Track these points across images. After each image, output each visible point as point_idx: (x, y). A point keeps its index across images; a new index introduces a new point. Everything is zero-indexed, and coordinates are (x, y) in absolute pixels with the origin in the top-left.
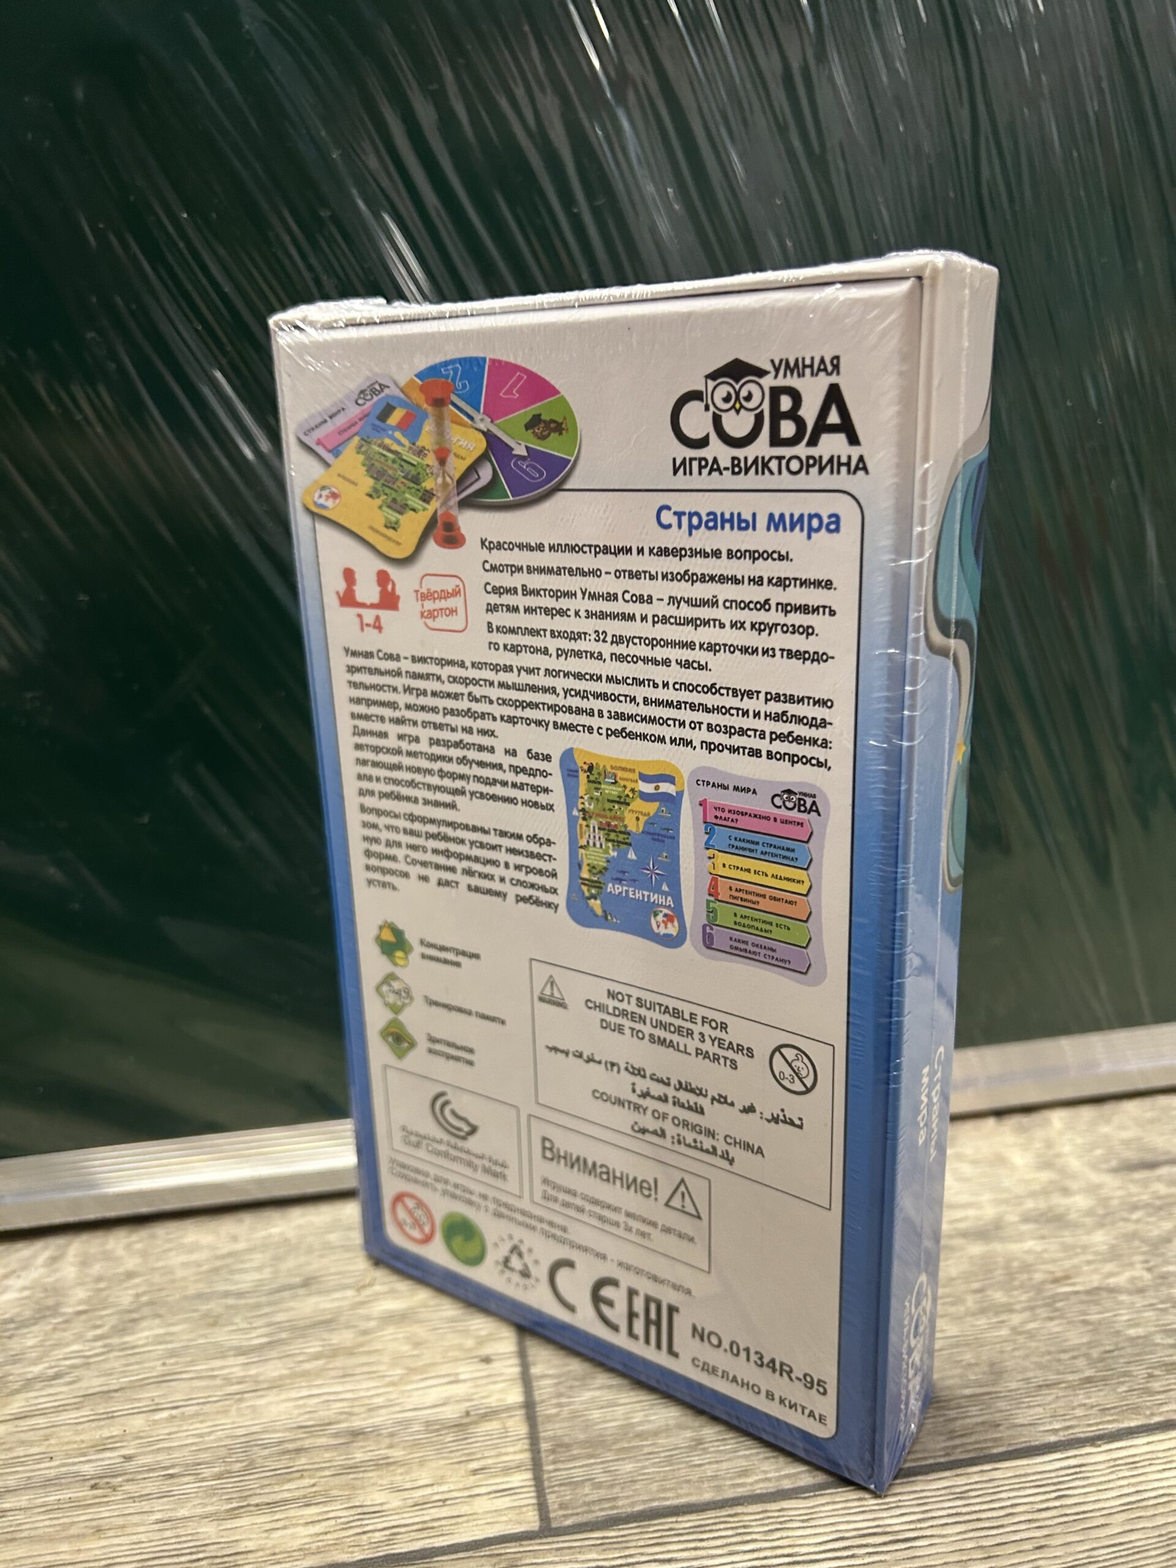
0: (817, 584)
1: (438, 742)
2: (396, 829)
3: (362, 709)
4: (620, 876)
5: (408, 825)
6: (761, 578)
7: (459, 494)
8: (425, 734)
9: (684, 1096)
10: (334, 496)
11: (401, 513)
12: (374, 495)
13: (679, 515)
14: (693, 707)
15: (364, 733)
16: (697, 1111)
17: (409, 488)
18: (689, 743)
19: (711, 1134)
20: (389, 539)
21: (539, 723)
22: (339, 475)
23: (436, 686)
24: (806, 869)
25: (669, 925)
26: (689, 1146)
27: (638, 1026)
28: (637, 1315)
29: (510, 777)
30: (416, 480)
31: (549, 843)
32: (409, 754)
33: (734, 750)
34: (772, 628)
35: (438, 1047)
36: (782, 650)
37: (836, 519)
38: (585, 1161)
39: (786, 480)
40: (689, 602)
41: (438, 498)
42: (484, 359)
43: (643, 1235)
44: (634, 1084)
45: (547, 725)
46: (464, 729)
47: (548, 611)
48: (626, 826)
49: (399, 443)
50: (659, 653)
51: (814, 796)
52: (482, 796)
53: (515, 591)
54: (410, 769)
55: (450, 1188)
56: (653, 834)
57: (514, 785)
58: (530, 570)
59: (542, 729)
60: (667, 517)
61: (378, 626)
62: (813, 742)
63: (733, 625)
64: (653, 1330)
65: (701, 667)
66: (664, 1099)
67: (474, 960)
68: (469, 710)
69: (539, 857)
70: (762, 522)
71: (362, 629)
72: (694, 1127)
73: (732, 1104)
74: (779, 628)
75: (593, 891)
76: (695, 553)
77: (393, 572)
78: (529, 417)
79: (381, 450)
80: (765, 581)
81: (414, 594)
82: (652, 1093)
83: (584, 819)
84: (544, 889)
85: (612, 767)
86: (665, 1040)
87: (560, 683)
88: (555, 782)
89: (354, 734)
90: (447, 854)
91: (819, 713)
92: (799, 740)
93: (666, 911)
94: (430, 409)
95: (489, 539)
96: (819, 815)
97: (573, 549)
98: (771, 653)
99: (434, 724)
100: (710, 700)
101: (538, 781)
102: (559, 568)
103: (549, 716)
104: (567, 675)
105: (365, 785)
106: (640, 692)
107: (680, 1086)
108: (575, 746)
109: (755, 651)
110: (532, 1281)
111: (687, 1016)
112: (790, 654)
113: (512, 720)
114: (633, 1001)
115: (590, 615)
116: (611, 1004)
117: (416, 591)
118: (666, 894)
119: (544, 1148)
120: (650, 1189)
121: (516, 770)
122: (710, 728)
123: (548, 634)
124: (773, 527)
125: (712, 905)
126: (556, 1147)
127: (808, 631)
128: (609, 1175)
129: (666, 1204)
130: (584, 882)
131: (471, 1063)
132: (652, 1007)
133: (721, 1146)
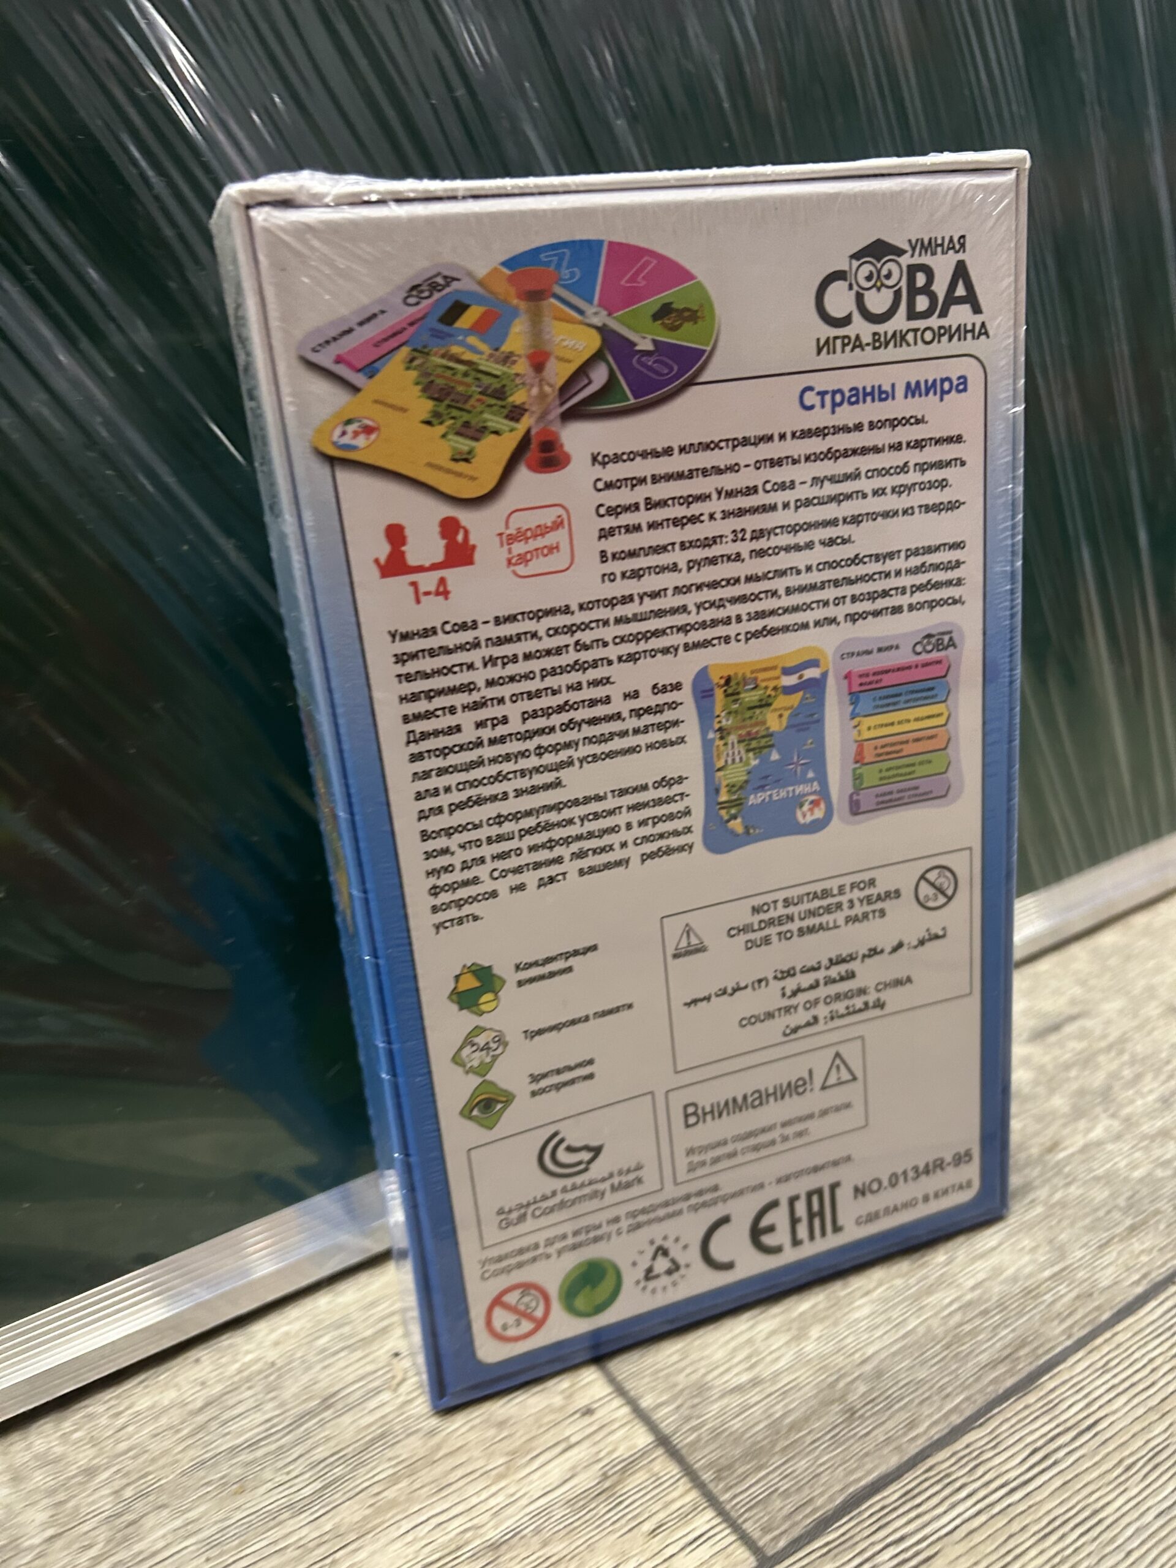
0: (950, 440)
1: (534, 715)
2: (478, 843)
3: (422, 706)
4: (762, 782)
5: (495, 831)
6: (900, 443)
7: (562, 404)
8: (514, 711)
9: (834, 972)
11: (477, 439)
12: (435, 421)
13: (822, 394)
14: (836, 583)
15: (425, 736)
16: (848, 978)
17: (490, 406)
18: (832, 621)
19: (862, 991)
20: (459, 475)
21: (665, 651)
22: (376, 402)
23: (531, 646)
24: (945, 701)
25: (815, 810)
26: (842, 1016)
27: (784, 928)
28: (799, 1220)
29: (632, 723)
30: (500, 394)
31: (680, 780)
32: (492, 742)
33: (876, 613)
34: (909, 488)
35: (543, 1083)
36: (920, 507)
37: (963, 380)
38: (735, 1100)
39: (921, 350)
40: (833, 480)
41: (532, 413)
42: (600, 243)
43: (800, 1134)
45: (676, 650)
46: (570, 688)
47: (677, 522)
48: (768, 729)
49: (473, 349)
50: (802, 538)
51: (950, 632)
52: (595, 758)
53: (636, 507)
54: (493, 760)
55: (569, 1241)
56: (798, 725)
57: (636, 731)
58: (655, 479)
59: (670, 657)
60: (810, 398)
61: (443, 590)
62: (949, 583)
63: (875, 493)
64: (817, 1222)
65: (845, 541)
66: (814, 986)
67: (589, 954)
68: (576, 662)
69: (669, 800)
70: (900, 391)
71: (418, 601)
72: (846, 996)
73: (882, 951)
74: (917, 487)
75: (733, 811)
76: (837, 430)
77: (466, 517)
78: (656, 307)
79: (444, 362)
80: (904, 446)
81: (497, 539)
82: (803, 987)
83: (722, 738)
84: (676, 833)
85: (752, 672)
86: (814, 926)
87: (691, 599)
88: (687, 710)
89: (409, 742)
90: (550, 845)
91: (954, 555)
92: (937, 585)
93: (813, 798)
94: (523, 305)
95: (604, 452)
97: (707, 447)
98: (910, 511)
99: (529, 693)
100: (853, 572)
101: (669, 715)
102: (691, 471)
103: (679, 639)
104: (699, 587)
105: (428, 803)
106: (780, 584)
107: (832, 963)
108: (709, 663)
109: (896, 513)
110: (682, 1271)
111: (835, 891)
112: (928, 509)
113: (632, 658)
114: (780, 904)
115: (726, 515)
116: (756, 919)
117: (500, 535)
118: (812, 781)
119: (686, 1116)
120: (805, 1084)
121: (637, 713)
122: (854, 599)
123: (677, 547)
124: (910, 395)
125: (858, 771)
126: (700, 1106)
127: (942, 484)
128: (761, 1098)
129: (823, 1088)
130: (723, 805)
131: (590, 1076)
132: (800, 900)
133: (871, 998)
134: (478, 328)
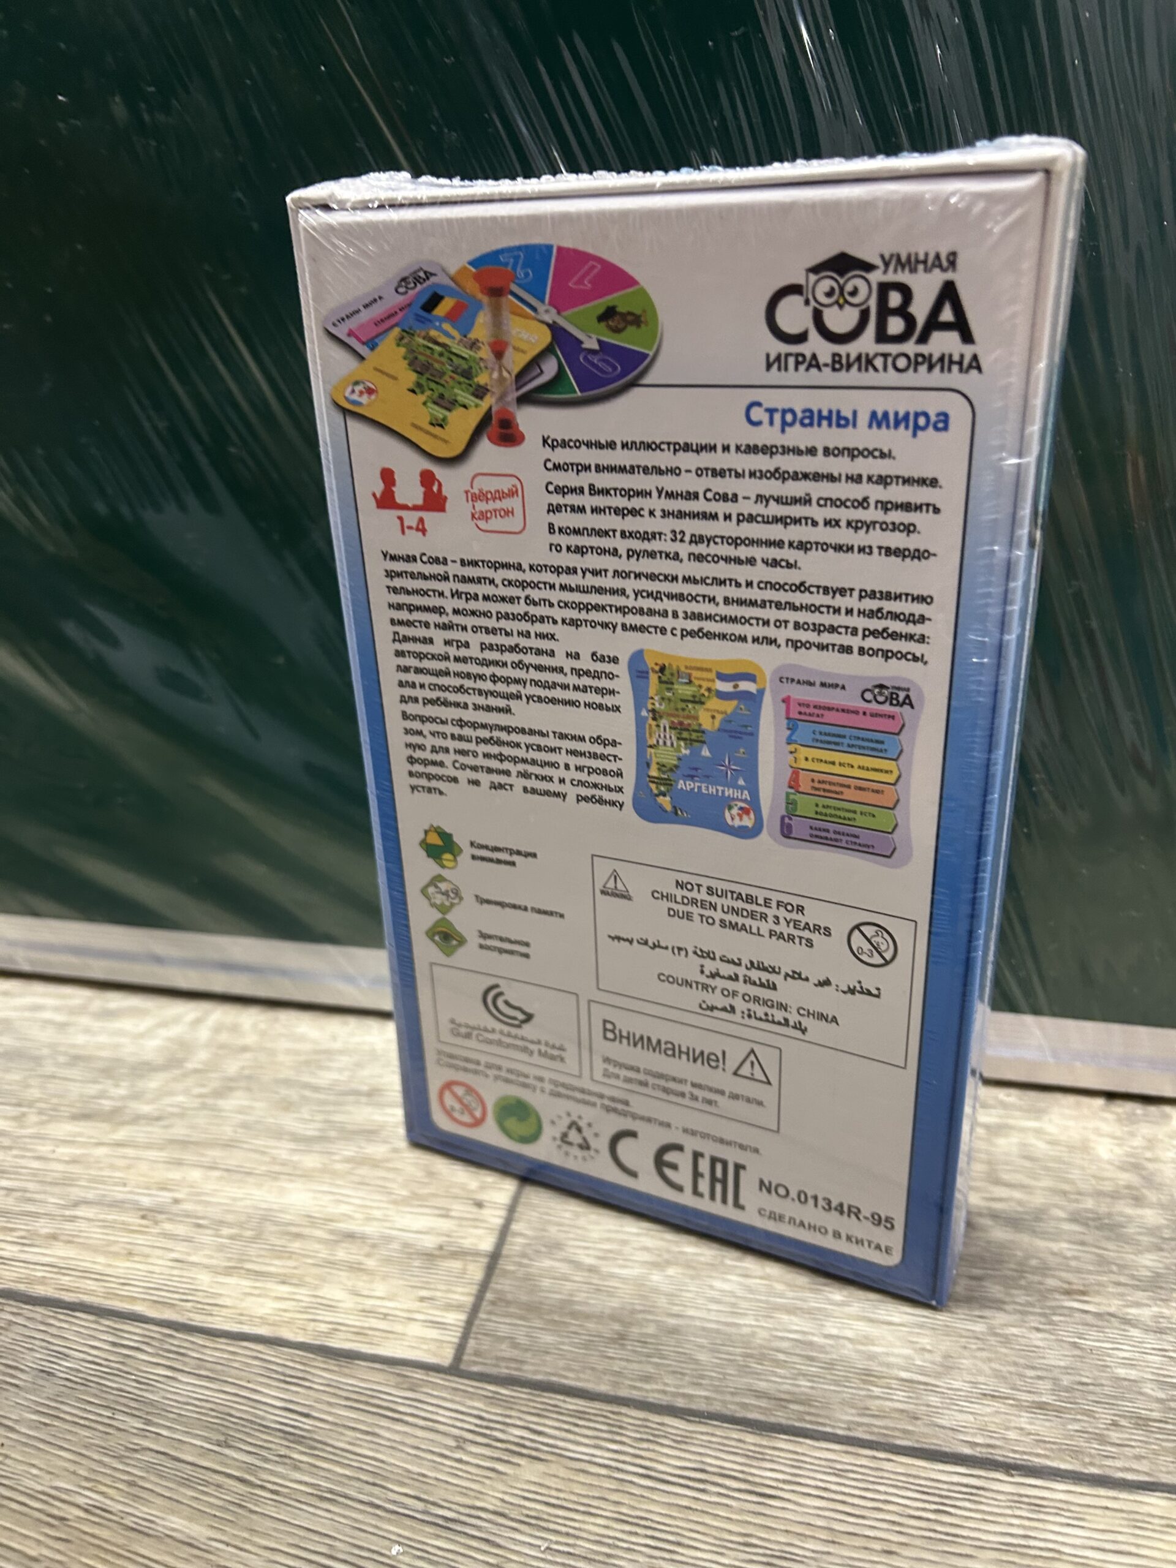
0: (922, 482)
1: (491, 647)
2: (444, 736)
3: (404, 615)
4: (693, 773)
5: (457, 731)
6: (860, 476)
7: (518, 389)
8: (475, 639)
9: (755, 975)
10: (370, 391)
11: (449, 410)
12: (417, 390)
13: (771, 411)
14: (778, 605)
15: (406, 639)
16: (769, 987)
17: (460, 383)
18: (772, 642)
19: (783, 1007)
20: (435, 436)
21: (604, 625)
22: (376, 369)
23: (489, 590)
24: (896, 760)
25: (745, 817)
26: (761, 1019)
27: (707, 913)
28: (702, 1176)
29: (572, 680)
30: (467, 374)
31: (614, 743)
32: (457, 659)
33: (822, 647)
34: (869, 526)
35: (489, 942)
36: (880, 548)
37: (944, 418)
38: (649, 1039)
39: (891, 377)
40: (778, 500)
41: (493, 393)
42: (549, 248)
43: (710, 1102)
44: (702, 966)
45: (615, 627)
46: (520, 634)
47: (618, 511)
48: (700, 725)
49: (447, 334)
50: (743, 552)
51: (908, 690)
52: (540, 699)
53: (581, 490)
54: (457, 675)
55: (503, 1074)
56: (731, 731)
57: (576, 688)
58: (599, 469)
59: (608, 632)
60: (757, 414)
61: (422, 528)
62: (910, 637)
63: (827, 523)
64: (719, 1187)
65: (789, 566)
66: (735, 978)
67: (530, 859)
68: (526, 614)
69: (603, 757)
70: (863, 419)
71: (403, 532)
72: (765, 1002)
73: (807, 979)
74: (877, 526)
75: (662, 788)
76: (786, 450)
77: (439, 472)
78: (601, 310)
80: (865, 479)
81: (464, 495)
82: (722, 974)
83: (654, 719)
84: (608, 788)
85: (686, 667)
86: (737, 924)
87: (630, 585)
88: (623, 684)
89: (394, 640)
90: (501, 758)
91: (918, 609)
92: (895, 636)
93: (743, 805)
94: (485, 299)
95: (552, 436)
96: (912, 707)
97: (648, 446)
98: (867, 550)
99: (487, 629)
100: (798, 598)
101: (604, 683)
102: (632, 467)
103: (617, 618)
104: (638, 576)
105: (408, 692)
106: (719, 592)
107: (752, 965)
108: (645, 647)
109: (850, 549)
110: (592, 1153)
111: (761, 901)
112: (889, 551)
113: (574, 623)
114: (704, 890)
115: (666, 514)
116: (679, 893)
117: (467, 492)
118: (742, 788)
119: (605, 1030)
120: (718, 1060)
121: (579, 673)
122: (797, 626)
123: (618, 534)
124: (874, 425)
125: (792, 797)
126: (618, 1028)
127: (909, 529)
128: (673, 1051)
129: (735, 1073)
130: (652, 779)
131: (527, 956)
132: (723, 894)
133: (793, 1018)
134: (452, 317)
